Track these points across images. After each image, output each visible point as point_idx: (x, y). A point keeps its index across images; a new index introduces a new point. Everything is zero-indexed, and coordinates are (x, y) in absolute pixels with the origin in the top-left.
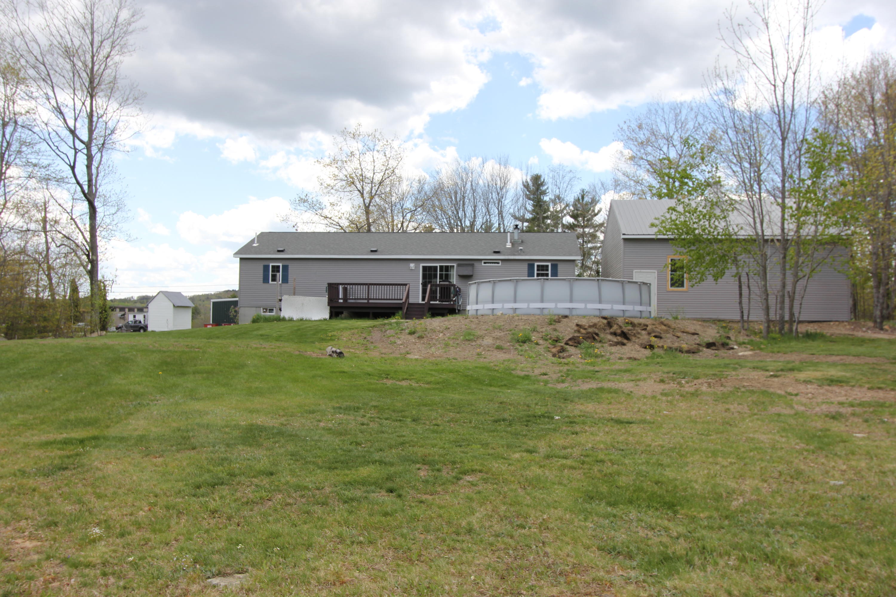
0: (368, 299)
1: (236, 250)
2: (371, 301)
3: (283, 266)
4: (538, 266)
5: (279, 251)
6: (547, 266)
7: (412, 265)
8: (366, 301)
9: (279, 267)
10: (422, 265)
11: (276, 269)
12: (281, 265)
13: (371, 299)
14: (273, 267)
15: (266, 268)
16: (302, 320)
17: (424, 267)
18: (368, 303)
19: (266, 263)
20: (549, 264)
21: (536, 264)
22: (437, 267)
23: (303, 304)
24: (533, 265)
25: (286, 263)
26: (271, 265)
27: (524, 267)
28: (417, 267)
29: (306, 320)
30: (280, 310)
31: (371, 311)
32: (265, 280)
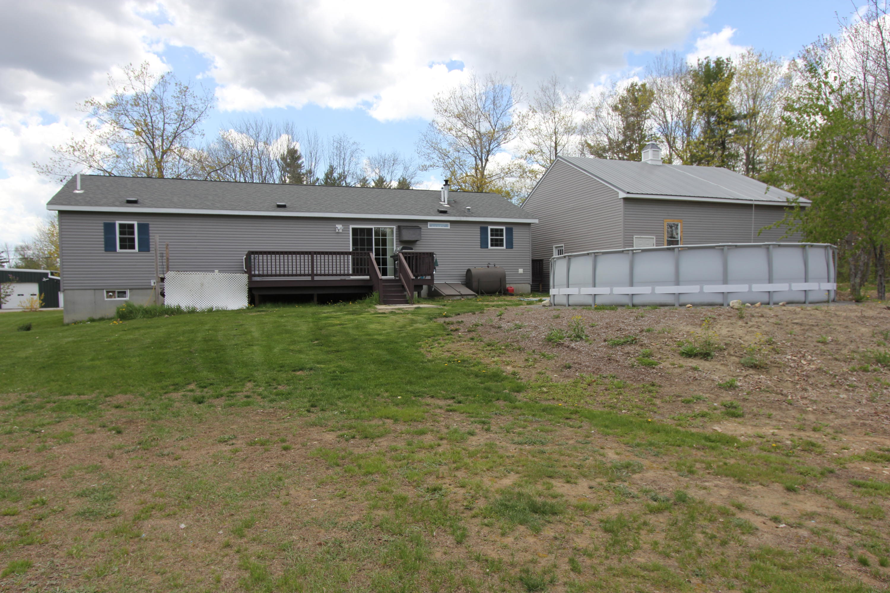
0: (313, 275)
1: (49, 199)
2: (316, 278)
3: (139, 224)
4: (492, 230)
5: (129, 202)
6: (502, 230)
7: (339, 227)
8: (309, 278)
9: (132, 226)
10: (351, 227)
11: (127, 229)
12: (136, 223)
13: (317, 275)
14: (121, 226)
15: (109, 228)
16: (210, 311)
17: (354, 230)
18: (313, 281)
19: (109, 220)
20: (504, 228)
21: (490, 227)
22: (372, 229)
23: (202, 285)
24: (487, 228)
25: (144, 220)
26: (118, 223)
27: (476, 231)
28: (345, 230)
29: (218, 311)
30: (163, 295)
31: (315, 292)
32: (110, 246)
